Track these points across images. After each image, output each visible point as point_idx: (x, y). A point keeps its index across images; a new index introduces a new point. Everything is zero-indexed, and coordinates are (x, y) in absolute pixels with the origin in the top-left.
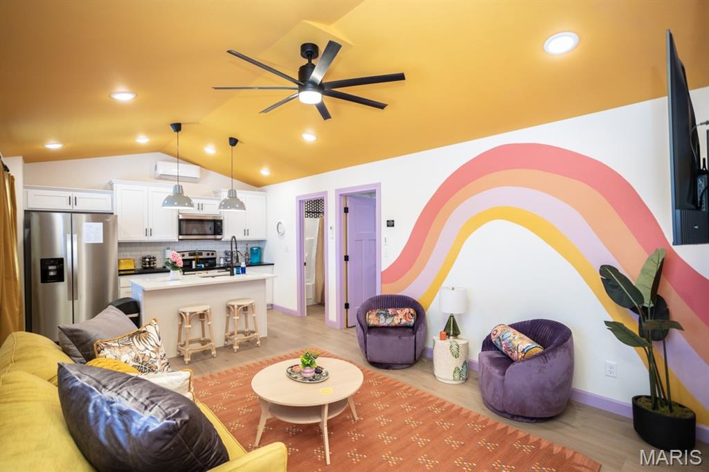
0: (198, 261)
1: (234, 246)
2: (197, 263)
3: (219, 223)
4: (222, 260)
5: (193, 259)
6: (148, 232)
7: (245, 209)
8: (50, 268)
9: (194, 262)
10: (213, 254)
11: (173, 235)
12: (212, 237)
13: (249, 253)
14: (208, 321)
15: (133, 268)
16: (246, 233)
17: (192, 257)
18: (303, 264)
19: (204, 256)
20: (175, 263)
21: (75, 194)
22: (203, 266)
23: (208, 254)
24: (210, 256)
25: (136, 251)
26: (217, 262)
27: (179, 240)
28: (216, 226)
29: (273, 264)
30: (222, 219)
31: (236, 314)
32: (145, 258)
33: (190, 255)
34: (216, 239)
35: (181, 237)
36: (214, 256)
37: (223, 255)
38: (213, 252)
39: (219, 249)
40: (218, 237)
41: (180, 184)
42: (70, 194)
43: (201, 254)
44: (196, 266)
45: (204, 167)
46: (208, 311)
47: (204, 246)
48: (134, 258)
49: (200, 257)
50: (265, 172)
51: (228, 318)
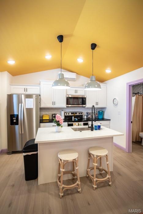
0: (75, 117)
1: (93, 110)
2: (74, 118)
3: (84, 99)
4: (85, 116)
5: (73, 116)
6: (54, 103)
7: (101, 88)
8: (14, 118)
9: (73, 117)
10: (81, 114)
11: (64, 105)
12: (81, 106)
13: (98, 113)
14: (77, 167)
15: (48, 119)
16: (97, 104)
17: (72, 115)
18: (130, 122)
19: (78, 114)
20: (59, 121)
21: (27, 87)
22: (77, 119)
23: (79, 114)
24: (80, 115)
25: (50, 111)
26: (83, 118)
27: (67, 107)
28: (83, 101)
29: (110, 120)
30: (86, 97)
31: (95, 162)
32: (53, 115)
33: (72, 114)
34: (83, 107)
35: (67, 106)
36: (82, 115)
37: (86, 114)
38: (82, 113)
39: (84, 111)
40: (84, 106)
41: (62, 73)
42: (25, 87)
43: (76, 113)
44: (74, 119)
45: (78, 74)
46: (77, 159)
47: (78, 110)
48: (49, 114)
49: (76, 115)
50: (108, 71)
51: (89, 160)
